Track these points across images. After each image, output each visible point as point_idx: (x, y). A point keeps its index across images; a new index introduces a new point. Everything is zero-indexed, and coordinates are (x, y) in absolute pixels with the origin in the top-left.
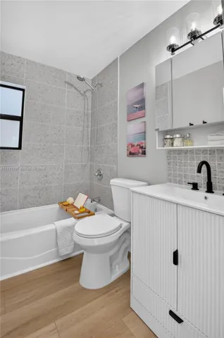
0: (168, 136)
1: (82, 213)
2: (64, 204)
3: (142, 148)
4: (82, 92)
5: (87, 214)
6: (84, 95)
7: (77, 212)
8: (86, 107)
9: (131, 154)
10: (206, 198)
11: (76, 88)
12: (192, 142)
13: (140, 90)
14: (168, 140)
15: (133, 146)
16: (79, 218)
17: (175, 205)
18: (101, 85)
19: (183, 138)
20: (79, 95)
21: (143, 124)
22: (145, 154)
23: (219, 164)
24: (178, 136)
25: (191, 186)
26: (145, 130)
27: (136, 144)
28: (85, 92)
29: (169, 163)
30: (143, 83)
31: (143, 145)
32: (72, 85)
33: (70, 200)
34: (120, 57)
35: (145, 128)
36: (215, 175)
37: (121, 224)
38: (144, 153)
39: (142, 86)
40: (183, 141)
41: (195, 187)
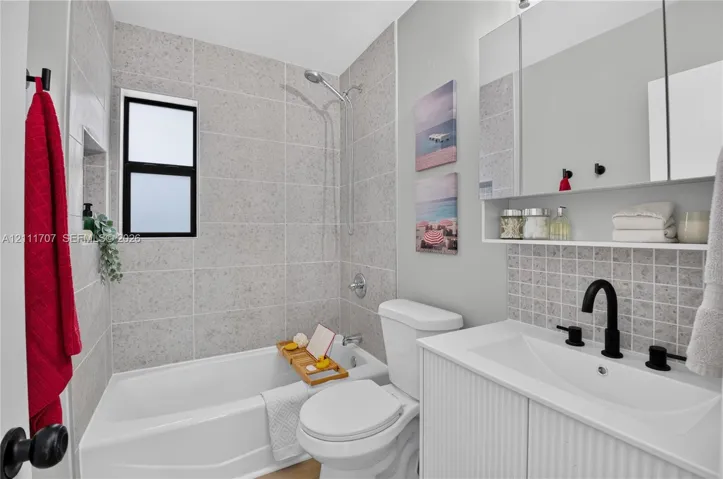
0: (510, 213)
1: (322, 370)
2: (289, 347)
3: (449, 233)
4: (320, 108)
5: (334, 373)
6: (322, 113)
7: (311, 368)
8: (329, 139)
9: (425, 246)
10: (602, 370)
11: (304, 99)
12: (571, 226)
13: (444, 99)
14: (510, 221)
15: (429, 228)
16: (314, 384)
17: (524, 402)
18: (359, 89)
19: (549, 217)
20: (314, 113)
21: (452, 180)
22: (456, 248)
23: (639, 286)
24: (534, 212)
25: (566, 335)
26: (457, 192)
27: (435, 225)
28: (325, 107)
29: (512, 275)
30: (452, 82)
31: (453, 228)
32: (297, 93)
33: (300, 339)
34: (400, 20)
35: (456, 188)
36: (628, 311)
37: (402, 408)
38: (454, 247)
39: (449, 88)
40: (548, 224)
41: (575, 337)
